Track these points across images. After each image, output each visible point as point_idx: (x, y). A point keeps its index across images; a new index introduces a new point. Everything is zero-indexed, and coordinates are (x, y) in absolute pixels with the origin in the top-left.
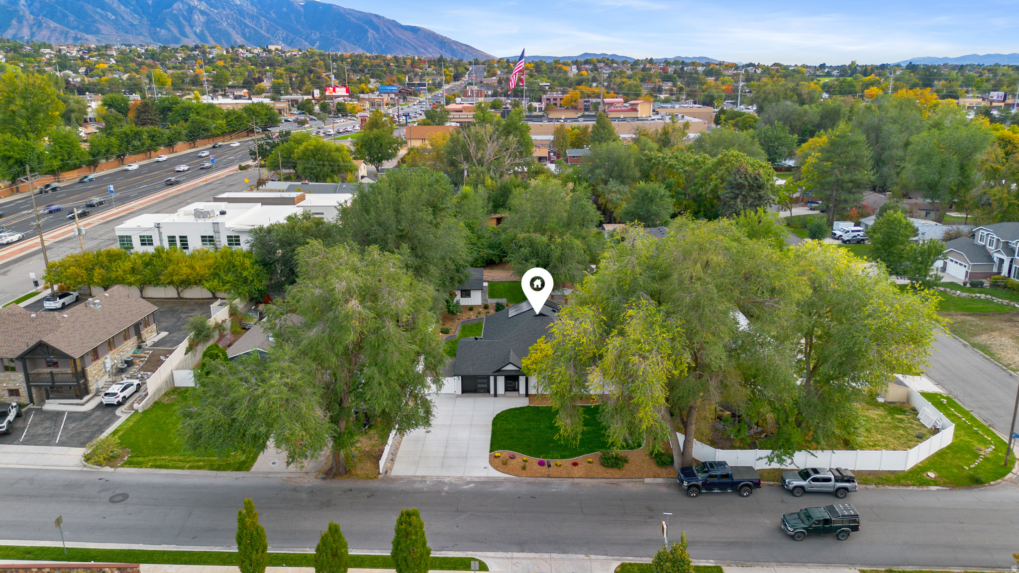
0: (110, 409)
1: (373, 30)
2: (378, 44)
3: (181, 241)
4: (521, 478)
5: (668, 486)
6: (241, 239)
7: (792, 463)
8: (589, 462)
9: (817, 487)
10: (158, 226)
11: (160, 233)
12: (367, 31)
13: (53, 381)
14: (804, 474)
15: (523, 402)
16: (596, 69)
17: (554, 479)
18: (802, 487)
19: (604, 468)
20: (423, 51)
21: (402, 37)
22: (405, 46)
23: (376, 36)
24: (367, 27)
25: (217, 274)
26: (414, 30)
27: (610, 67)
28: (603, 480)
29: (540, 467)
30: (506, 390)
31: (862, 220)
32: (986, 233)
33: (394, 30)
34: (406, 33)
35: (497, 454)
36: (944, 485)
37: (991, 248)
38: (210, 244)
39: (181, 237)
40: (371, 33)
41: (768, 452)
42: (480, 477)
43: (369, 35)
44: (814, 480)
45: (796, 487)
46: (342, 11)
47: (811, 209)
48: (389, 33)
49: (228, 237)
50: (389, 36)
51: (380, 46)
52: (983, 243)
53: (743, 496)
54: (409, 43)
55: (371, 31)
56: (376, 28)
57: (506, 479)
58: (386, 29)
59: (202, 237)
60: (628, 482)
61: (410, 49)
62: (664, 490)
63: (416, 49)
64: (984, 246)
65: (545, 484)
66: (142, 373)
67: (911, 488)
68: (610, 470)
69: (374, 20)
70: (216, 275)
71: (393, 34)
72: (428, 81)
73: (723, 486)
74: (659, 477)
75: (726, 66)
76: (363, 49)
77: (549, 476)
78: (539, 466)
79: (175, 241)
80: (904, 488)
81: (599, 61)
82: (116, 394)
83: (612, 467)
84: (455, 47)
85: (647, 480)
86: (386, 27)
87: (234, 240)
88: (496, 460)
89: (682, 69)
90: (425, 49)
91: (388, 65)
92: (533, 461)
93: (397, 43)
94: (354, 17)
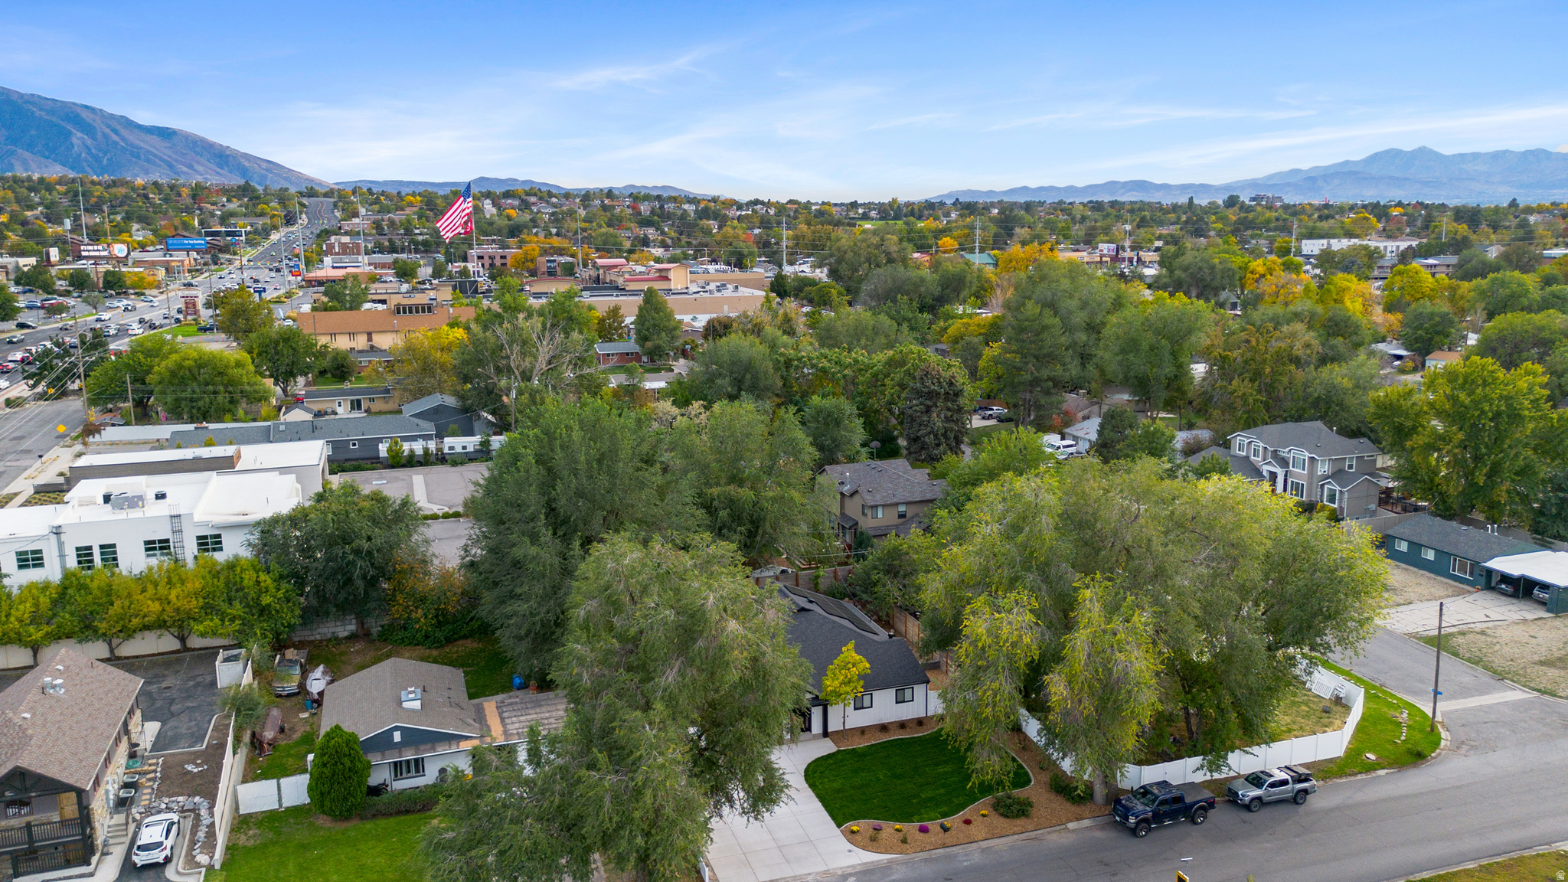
0: (152, 873)
1: (82, 132)
2: (92, 155)
3: (102, 554)
4: (908, 857)
5: (1102, 828)
6: (223, 539)
7: (1230, 769)
8: (984, 816)
9: (1275, 794)
10: (57, 531)
11: (61, 544)
12: (70, 133)
13: (31, 839)
14: (1256, 780)
15: (827, 747)
16: (525, 205)
17: (953, 849)
18: (1259, 798)
19: (1007, 820)
20: (185, 169)
21: (142, 145)
22: (148, 161)
23: (89, 142)
24: (69, 127)
25: (212, 607)
26: (165, 133)
27: (548, 202)
28: (1016, 837)
29: (926, 835)
31: (1067, 430)
32: (1247, 441)
33: (124, 132)
34: (148, 138)
35: (855, 828)
36: (1390, 766)
37: (1257, 460)
38: (162, 554)
39: (102, 547)
40: (78, 137)
41: (1197, 760)
42: (853, 866)
43: (75, 140)
44: (1272, 785)
45: (1253, 799)
46: (15, 97)
47: (984, 418)
48: (115, 137)
49: (199, 538)
50: (116, 143)
51: (97, 159)
52: (1244, 454)
53: (1198, 824)
54: (155, 156)
55: (79, 134)
56: (88, 129)
57: (890, 861)
58: (107, 131)
59: (147, 543)
60: (1049, 833)
61: (160, 166)
62: (1099, 834)
63: (171, 166)
64: (1247, 457)
65: (947, 857)
66: (166, 800)
67: (1359, 777)
68: (1018, 822)
69: (84, 115)
70: (208, 609)
71: (124, 139)
72: (244, 226)
73: (1173, 815)
74: (1082, 819)
75: (723, 203)
76: (64, 165)
77: (944, 846)
78: (922, 833)
79: (91, 555)
80: (1352, 778)
81: (528, 194)
82: (161, 844)
83: (1017, 816)
84: (247, 164)
85: (1071, 826)
86: (109, 126)
87: (209, 543)
88: (858, 837)
89: (662, 207)
90: (190, 167)
91: (146, 197)
92: (911, 828)
93: (133, 155)
94: (41, 109)
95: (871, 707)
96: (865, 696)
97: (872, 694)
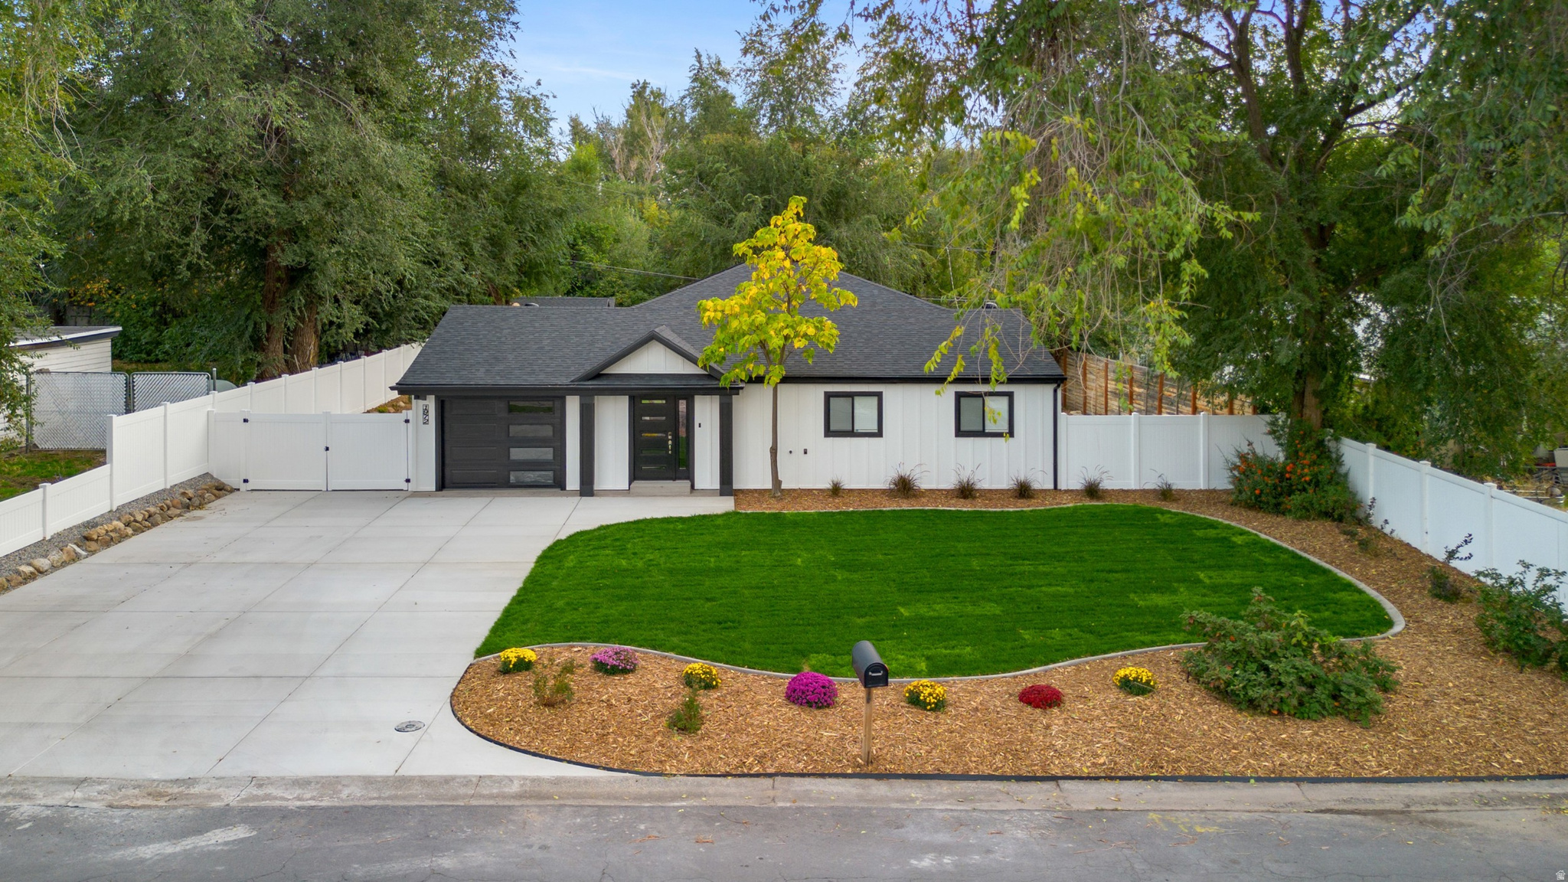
4: (655, 785)
8: (1129, 686)
17: (914, 791)
19: (1246, 718)
29: (807, 717)
30: (635, 475)
68: (1304, 732)
77: (870, 770)
78: (792, 711)
95: (879, 434)
96: (858, 400)
97: (879, 395)
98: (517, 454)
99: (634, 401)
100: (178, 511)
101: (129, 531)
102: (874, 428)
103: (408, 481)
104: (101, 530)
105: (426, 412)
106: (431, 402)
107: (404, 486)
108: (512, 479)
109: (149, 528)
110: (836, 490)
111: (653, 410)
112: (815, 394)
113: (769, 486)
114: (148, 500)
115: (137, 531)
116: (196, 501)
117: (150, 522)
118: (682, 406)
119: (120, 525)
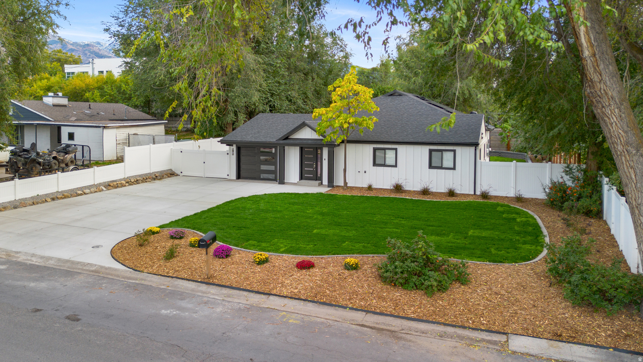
8: (349, 267)
30: (301, 178)
95: (396, 166)
96: (387, 151)
97: (396, 149)
98: (263, 167)
99: (302, 149)
100: (150, 180)
101: (127, 184)
102: (394, 164)
103: (228, 175)
104: (115, 183)
105: (233, 151)
106: (234, 147)
107: (227, 177)
108: (262, 177)
109: (135, 184)
110: (370, 188)
111: (309, 153)
112: (368, 149)
113: (343, 185)
114: (140, 176)
115: (130, 185)
116: (159, 178)
117: (137, 182)
118: (319, 152)
119: (124, 182)
